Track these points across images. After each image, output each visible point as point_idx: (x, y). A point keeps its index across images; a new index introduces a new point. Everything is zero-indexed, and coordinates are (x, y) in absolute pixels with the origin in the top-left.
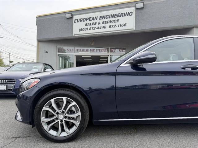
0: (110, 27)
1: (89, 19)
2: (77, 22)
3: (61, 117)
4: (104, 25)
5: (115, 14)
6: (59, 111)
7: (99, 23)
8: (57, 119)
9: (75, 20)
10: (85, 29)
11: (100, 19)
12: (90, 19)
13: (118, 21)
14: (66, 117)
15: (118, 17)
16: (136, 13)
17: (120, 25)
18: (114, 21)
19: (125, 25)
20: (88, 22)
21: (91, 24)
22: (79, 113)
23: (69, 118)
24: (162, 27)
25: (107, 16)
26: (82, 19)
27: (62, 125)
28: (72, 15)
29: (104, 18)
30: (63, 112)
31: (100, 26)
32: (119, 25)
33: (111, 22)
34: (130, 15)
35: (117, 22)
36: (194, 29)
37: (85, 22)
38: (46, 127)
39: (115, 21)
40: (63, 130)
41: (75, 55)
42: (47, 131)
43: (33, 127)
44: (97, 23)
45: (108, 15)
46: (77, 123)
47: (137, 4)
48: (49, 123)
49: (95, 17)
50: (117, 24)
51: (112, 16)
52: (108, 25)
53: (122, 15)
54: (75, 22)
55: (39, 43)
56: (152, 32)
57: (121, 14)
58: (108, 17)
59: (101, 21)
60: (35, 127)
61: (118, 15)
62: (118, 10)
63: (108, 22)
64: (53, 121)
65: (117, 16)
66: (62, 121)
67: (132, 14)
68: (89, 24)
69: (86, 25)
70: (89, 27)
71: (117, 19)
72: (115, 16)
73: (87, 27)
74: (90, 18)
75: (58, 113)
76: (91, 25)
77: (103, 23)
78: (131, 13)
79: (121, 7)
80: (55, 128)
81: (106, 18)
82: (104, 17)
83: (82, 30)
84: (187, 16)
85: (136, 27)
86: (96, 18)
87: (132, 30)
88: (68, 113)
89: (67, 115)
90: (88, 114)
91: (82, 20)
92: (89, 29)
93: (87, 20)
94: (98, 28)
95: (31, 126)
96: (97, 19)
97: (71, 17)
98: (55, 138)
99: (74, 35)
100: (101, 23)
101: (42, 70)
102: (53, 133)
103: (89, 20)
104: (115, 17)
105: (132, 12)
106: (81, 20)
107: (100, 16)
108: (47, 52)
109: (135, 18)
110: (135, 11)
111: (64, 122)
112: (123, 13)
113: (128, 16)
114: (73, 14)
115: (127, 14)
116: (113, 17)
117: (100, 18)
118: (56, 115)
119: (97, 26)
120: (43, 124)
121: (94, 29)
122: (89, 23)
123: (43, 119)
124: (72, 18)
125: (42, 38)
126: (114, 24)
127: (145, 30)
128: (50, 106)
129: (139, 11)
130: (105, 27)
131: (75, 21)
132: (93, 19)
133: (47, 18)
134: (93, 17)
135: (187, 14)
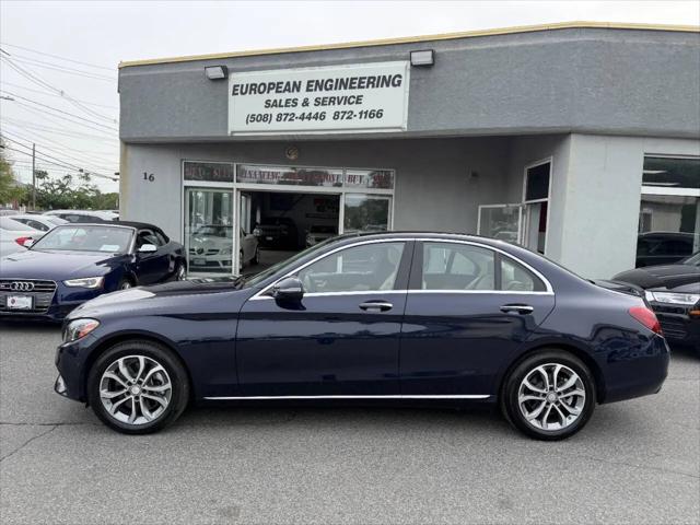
0: (336, 116)
1: (276, 86)
2: (242, 93)
3: (136, 390)
4: (320, 109)
5: (352, 79)
6: (132, 380)
7: (306, 103)
8: (128, 393)
9: (235, 86)
10: (265, 118)
11: (308, 90)
12: (278, 87)
13: (358, 100)
14: (144, 391)
15: (359, 87)
16: (411, 80)
17: (366, 113)
18: (347, 100)
19: (379, 114)
20: (273, 95)
21: (283, 103)
22: (169, 385)
23: (151, 393)
24: (481, 126)
25: (329, 83)
26: (255, 85)
27: (137, 404)
28: (226, 71)
29: (321, 89)
30: (140, 383)
31: (307, 110)
32: (361, 113)
33: (339, 103)
34: (394, 85)
35: (357, 103)
36: (573, 137)
37: (266, 96)
38: (110, 408)
39: (352, 100)
40: (139, 414)
41: (238, 189)
42: (111, 413)
43: (87, 406)
44: (300, 102)
45: (332, 81)
46: (165, 402)
47: (413, 55)
48: (114, 400)
49: (295, 83)
50: (356, 109)
51: (343, 84)
52: (330, 110)
53: (373, 82)
54: (234, 94)
55: (126, 150)
56: (456, 139)
57: (370, 78)
58: (331, 86)
59: (312, 96)
60: (90, 408)
61: (360, 82)
62: (362, 66)
63: (332, 100)
64: (123, 396)
65: (356, 85)
66: (137, 398)
67: (399, 82)
68: (276, 104)
69: (268, 104)
70: (275, 111)
71: (357, 92)
72: (352, 83)
73: (269, 111)
74: (278, 83)
75: (130, 384)
76: (280, 106)
77: (318, 102)
78: (397, 79)
79: (371, 56)
80: (125, 409)
81: (327, 90)
82: (320, 85)
83: (253, 118)
84: (553, 98)
85: (409, 123)
86: (297, 87)
87: (399, 130)
88: (148, 383)
89: (146, 388)
90: (185, 386)
91: (254, 88)
92: (275, 117)
93: (270, 89)
94: (302, 117)
95: (84, 404)
96: (298, 91)
97: (223, 76)
98: (125, 427)
99: (233, 132)
100: (312, 102)
101: (128, 249)
102: (121, 417)
103: (277, 92)
104: (351, 88)
105: (400, 76)
106: (251, 89)
107: (309, 82)
108: (151, 178)
109: (407, 95)
110: (408, 74)
111: (141, 400)
112: (374, 78)
113: (388, 86)
114: (229, 66)
115: (386, 81)
116: (345, 88)
117: (309, 85)
118: (128, 387)
119: (299, 111)
120: (104, 403)
121: (290, 120)
122: (275, 101)
123: (104, 393)
124: (225, 79)
125: (136, 135)
126: (347, 108)
127: (437, 134)
128: (117, 371)
129: (422, 74)
130: (322, 116)
131: (235, 90)
132: (288, 89)
133: (151, 72)
134: (288, 84)
135: (553, 93)
